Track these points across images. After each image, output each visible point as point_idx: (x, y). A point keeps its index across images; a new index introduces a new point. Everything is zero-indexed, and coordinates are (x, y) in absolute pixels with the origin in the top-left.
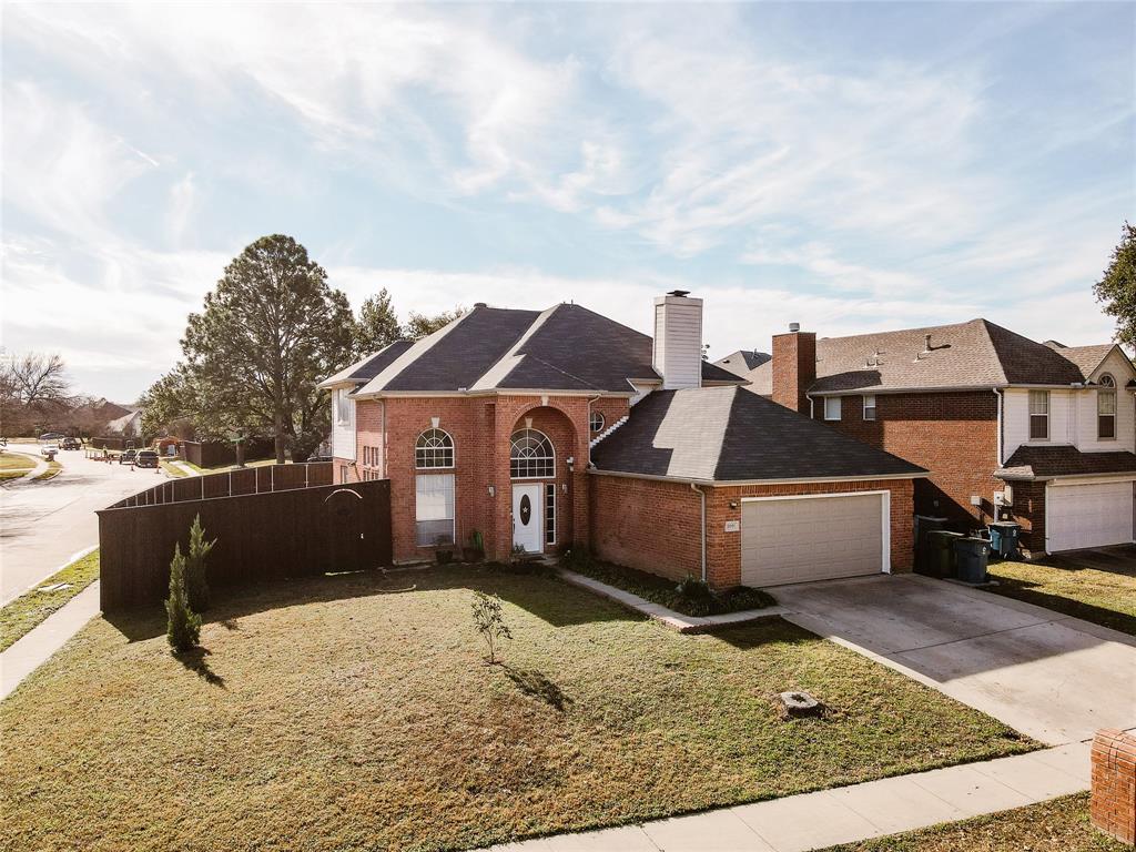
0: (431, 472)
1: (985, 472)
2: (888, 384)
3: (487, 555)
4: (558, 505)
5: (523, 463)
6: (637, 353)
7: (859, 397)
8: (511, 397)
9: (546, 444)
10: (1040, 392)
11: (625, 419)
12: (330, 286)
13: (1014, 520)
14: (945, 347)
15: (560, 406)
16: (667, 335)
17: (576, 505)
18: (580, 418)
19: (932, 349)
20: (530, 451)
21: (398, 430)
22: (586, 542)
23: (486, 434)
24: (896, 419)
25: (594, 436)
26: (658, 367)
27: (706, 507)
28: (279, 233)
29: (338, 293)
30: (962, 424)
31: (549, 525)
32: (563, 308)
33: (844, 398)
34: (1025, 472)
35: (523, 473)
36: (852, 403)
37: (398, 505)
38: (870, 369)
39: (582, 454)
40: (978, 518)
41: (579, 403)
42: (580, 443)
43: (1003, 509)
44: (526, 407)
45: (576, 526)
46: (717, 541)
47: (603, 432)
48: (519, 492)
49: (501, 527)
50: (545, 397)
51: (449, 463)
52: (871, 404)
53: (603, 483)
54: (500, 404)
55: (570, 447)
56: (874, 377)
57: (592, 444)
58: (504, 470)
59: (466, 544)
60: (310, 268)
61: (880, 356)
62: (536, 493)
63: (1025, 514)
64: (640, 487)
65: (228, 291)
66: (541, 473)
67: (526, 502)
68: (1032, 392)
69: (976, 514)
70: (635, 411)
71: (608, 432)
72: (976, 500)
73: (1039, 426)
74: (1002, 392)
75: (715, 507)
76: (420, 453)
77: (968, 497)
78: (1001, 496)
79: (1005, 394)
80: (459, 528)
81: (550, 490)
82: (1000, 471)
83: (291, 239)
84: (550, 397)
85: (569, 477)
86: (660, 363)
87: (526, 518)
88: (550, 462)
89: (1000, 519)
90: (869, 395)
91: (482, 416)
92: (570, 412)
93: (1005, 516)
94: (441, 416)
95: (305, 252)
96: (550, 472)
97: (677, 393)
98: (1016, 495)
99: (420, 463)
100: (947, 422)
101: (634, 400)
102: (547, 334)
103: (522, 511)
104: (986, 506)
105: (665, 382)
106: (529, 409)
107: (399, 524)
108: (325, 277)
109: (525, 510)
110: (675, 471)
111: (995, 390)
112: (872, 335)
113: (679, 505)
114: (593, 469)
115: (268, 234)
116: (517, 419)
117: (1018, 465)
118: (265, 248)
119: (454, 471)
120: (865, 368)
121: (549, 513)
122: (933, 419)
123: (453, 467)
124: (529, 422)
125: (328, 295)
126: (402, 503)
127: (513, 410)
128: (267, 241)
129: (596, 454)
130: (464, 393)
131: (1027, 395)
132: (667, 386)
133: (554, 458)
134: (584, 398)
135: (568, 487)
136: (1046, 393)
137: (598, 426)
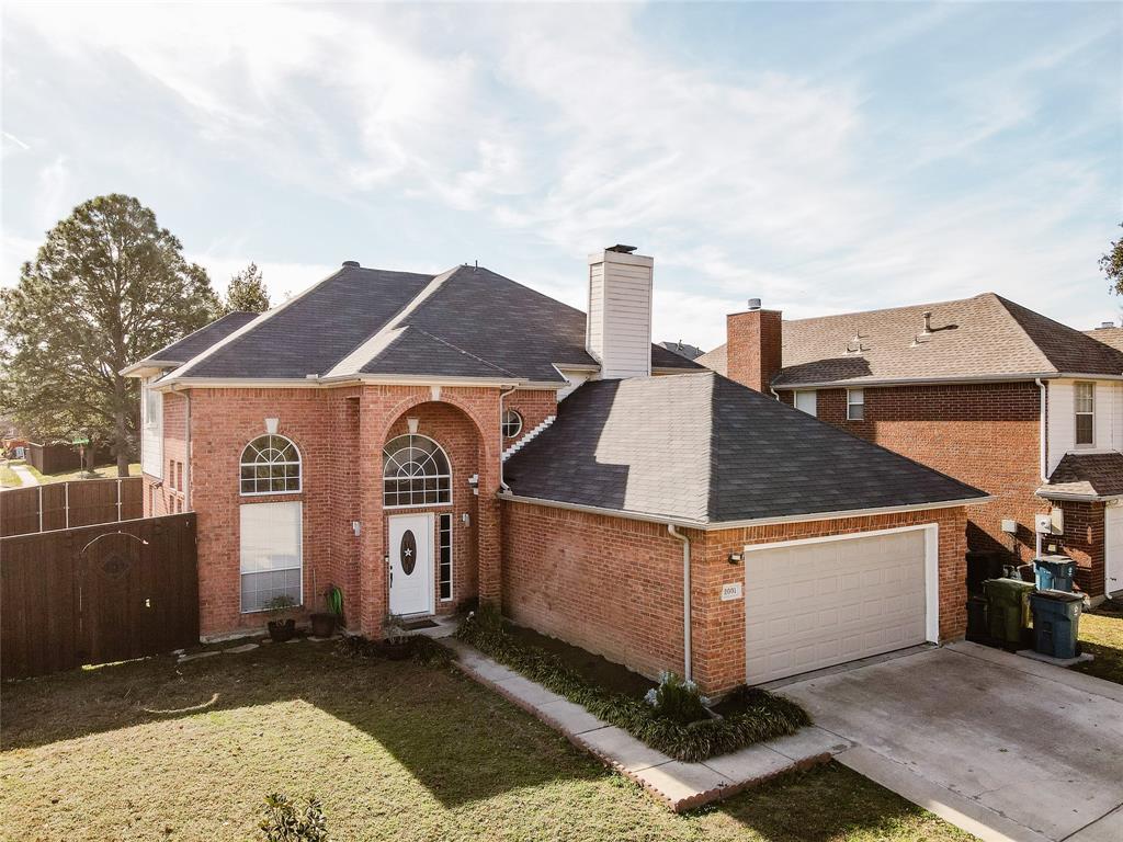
0: (266, 500)
1: (1022, 489)
2: (880, 374)
3: (350, 624)
4: (458, 544)
5: (405, 486)
6: (565, 330)
7: (841, 391)
8: (384, 388)
9: (439, 457)
10: (1084, 384)
11: (550, 420)
12: (186, 259)
13: (1065, 554)
14: (951, 327)
15: (458, 401)
16: (607, 305)
17: (482, 544)
18: (487, 416)
19: (932, 331)
20: (415, 467)
21: (210, 438)
22: (496, 600)
23: (349, 442)
24: (893, 419)
25: (507, 445)
26: (593, 349)
27: (691, 561)
28: (119, 192)
29: (196, 269)
30: (988, 425)
31: (444, 573)
32: (464, 270)
33: (820, 392)
34: (1083, 490)
35: (405, 499)
36: (831, 398)
37: (209, 550)
38: (852, 355)
39: (492, 472)
40: (1012, 549)
41: (487, 396)
42: (488, 456)
43: (1049, 539)
44: (406, 402)
45: (483, 577)
46: (710, 617)
47: (520, 437)
48: (398, 527)
49: (370, 582)
50: (436, 387)
51: (293, 484)
52: (857, 400)
53: (522, 513)
54: (367, 399)
55: (474, 461)
56: (862, 366)
57: (505, 456)
58: (373, 498)
59: (319, 606)
60: (158, 236)
61: (863, 340)
62: (423, 526)
63: (1082, 545)
64: (579, 523)
65: (49, 260)
66: (431, 498)
67: (409, 541)
68: (1078, 384)
69: (1009, 544)
70: (564, 408)
71: (528, 438)
72: (1009, 525)
73: (1084, 428)
74: (1045, 383)
75: (706, 562)
76: (248, 473)
77: (997, 522)
78: (1048, 521)
79: (1050, 386)
80: (310, 583)
81: (444, 522)
82: (1044, 487)
83: (135, 200)
84: (443, 388)
85: (473, 505)
86: (596, 343)
87: (409, 564)
88: (444, 483)
89: (1045, 551)
90: (855, 389)
91: (342, 416)
92: (474, 410)
93: (1052, 548)
94: (281, 416)
95: (152, 216)
96: (444, 497)
97: (622, 383)
98: (1067, 519)
99: (248, 487)
100: (965, 423)
101: (563, 393)
102: (441, 303)
103: (403, 554)
104: (1024, 534)
105: (605, 368)
106: (411, 405)
107: (211, 580)
108: (180, 247)
109: (408, 552)
110: (638, 501)
111: (1038, 381)
112: (846, 316)
113: (643, 555)
114: (508, 494)
115: (106, 193)
116: (393, 420)
117: (1070, 480)
118: (100, 208)
119: (302, 497)
120: (845, 354)
121: (444, 555)
122: (945, 419)
123: (300, 491)
124: (413, 425)
125: (183, 269)
126: (217, 547)
127: (387, 407)
128: (102, 200)
129: (512, 470)
130: (315, 381)
131: (1072, 387)
132: (606, 375)
133: (450, 476)
134: (493, 389)
135: (471, 519)
136: (1091, 385)
137: (514, 429)
